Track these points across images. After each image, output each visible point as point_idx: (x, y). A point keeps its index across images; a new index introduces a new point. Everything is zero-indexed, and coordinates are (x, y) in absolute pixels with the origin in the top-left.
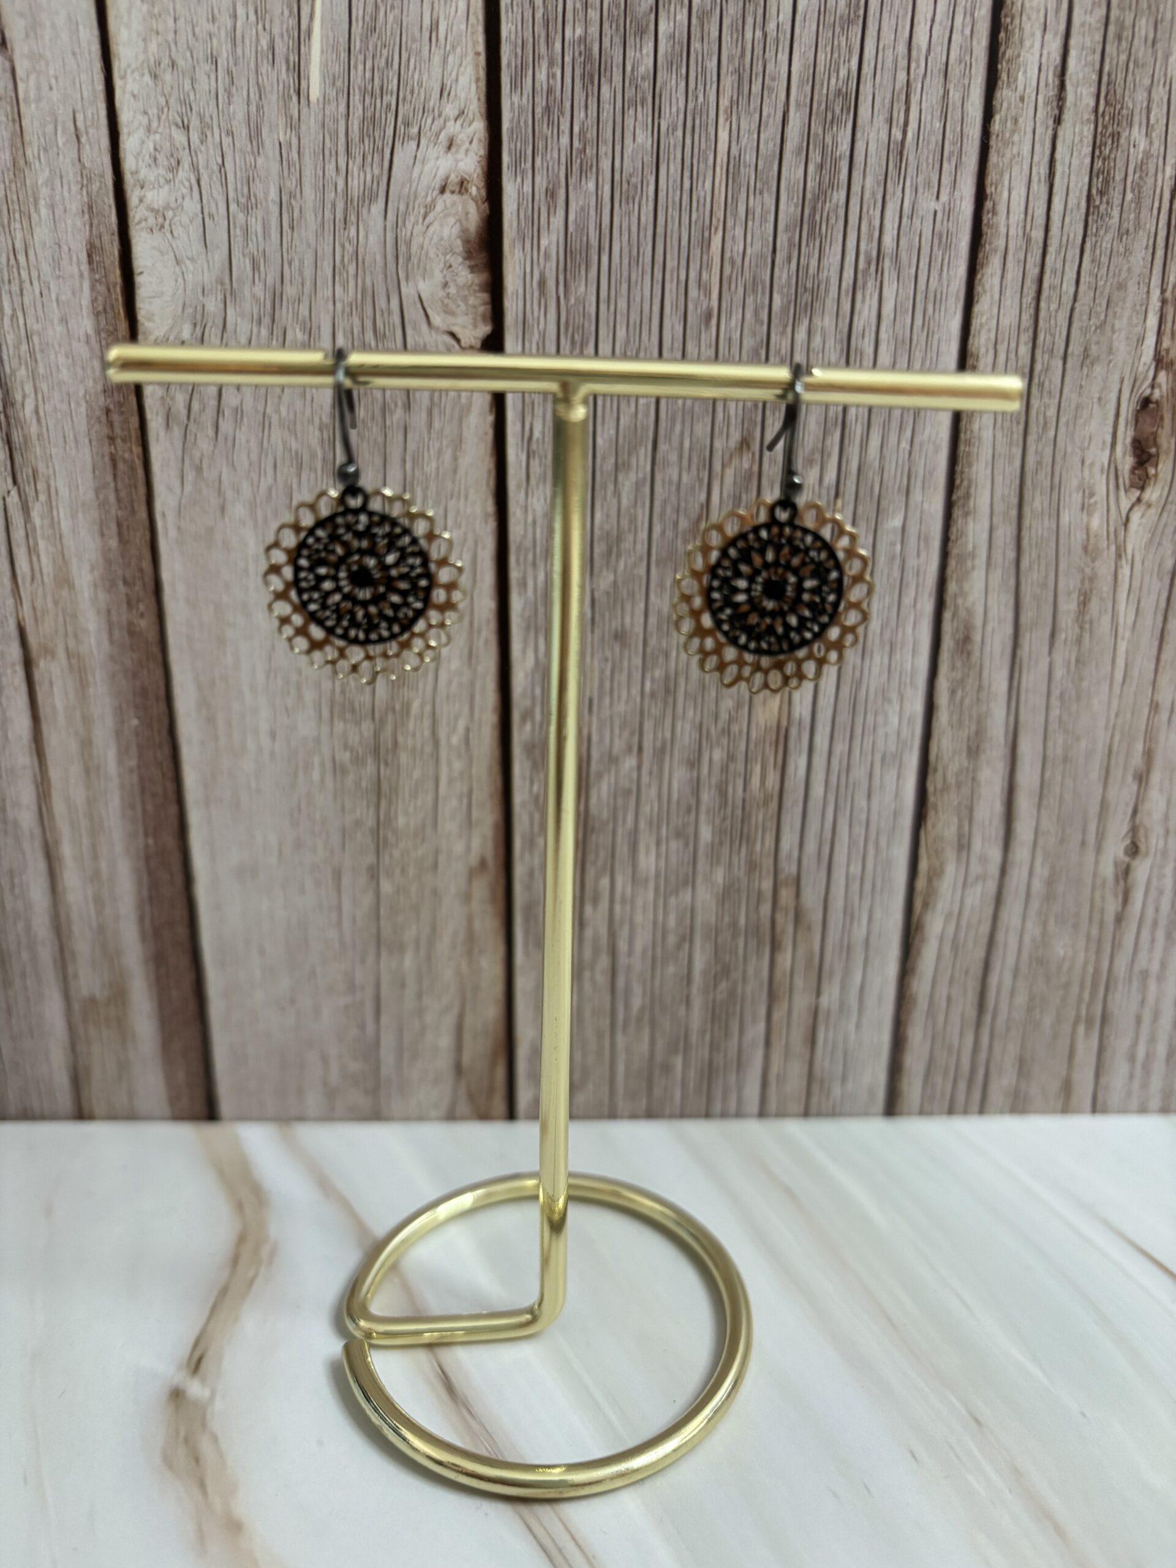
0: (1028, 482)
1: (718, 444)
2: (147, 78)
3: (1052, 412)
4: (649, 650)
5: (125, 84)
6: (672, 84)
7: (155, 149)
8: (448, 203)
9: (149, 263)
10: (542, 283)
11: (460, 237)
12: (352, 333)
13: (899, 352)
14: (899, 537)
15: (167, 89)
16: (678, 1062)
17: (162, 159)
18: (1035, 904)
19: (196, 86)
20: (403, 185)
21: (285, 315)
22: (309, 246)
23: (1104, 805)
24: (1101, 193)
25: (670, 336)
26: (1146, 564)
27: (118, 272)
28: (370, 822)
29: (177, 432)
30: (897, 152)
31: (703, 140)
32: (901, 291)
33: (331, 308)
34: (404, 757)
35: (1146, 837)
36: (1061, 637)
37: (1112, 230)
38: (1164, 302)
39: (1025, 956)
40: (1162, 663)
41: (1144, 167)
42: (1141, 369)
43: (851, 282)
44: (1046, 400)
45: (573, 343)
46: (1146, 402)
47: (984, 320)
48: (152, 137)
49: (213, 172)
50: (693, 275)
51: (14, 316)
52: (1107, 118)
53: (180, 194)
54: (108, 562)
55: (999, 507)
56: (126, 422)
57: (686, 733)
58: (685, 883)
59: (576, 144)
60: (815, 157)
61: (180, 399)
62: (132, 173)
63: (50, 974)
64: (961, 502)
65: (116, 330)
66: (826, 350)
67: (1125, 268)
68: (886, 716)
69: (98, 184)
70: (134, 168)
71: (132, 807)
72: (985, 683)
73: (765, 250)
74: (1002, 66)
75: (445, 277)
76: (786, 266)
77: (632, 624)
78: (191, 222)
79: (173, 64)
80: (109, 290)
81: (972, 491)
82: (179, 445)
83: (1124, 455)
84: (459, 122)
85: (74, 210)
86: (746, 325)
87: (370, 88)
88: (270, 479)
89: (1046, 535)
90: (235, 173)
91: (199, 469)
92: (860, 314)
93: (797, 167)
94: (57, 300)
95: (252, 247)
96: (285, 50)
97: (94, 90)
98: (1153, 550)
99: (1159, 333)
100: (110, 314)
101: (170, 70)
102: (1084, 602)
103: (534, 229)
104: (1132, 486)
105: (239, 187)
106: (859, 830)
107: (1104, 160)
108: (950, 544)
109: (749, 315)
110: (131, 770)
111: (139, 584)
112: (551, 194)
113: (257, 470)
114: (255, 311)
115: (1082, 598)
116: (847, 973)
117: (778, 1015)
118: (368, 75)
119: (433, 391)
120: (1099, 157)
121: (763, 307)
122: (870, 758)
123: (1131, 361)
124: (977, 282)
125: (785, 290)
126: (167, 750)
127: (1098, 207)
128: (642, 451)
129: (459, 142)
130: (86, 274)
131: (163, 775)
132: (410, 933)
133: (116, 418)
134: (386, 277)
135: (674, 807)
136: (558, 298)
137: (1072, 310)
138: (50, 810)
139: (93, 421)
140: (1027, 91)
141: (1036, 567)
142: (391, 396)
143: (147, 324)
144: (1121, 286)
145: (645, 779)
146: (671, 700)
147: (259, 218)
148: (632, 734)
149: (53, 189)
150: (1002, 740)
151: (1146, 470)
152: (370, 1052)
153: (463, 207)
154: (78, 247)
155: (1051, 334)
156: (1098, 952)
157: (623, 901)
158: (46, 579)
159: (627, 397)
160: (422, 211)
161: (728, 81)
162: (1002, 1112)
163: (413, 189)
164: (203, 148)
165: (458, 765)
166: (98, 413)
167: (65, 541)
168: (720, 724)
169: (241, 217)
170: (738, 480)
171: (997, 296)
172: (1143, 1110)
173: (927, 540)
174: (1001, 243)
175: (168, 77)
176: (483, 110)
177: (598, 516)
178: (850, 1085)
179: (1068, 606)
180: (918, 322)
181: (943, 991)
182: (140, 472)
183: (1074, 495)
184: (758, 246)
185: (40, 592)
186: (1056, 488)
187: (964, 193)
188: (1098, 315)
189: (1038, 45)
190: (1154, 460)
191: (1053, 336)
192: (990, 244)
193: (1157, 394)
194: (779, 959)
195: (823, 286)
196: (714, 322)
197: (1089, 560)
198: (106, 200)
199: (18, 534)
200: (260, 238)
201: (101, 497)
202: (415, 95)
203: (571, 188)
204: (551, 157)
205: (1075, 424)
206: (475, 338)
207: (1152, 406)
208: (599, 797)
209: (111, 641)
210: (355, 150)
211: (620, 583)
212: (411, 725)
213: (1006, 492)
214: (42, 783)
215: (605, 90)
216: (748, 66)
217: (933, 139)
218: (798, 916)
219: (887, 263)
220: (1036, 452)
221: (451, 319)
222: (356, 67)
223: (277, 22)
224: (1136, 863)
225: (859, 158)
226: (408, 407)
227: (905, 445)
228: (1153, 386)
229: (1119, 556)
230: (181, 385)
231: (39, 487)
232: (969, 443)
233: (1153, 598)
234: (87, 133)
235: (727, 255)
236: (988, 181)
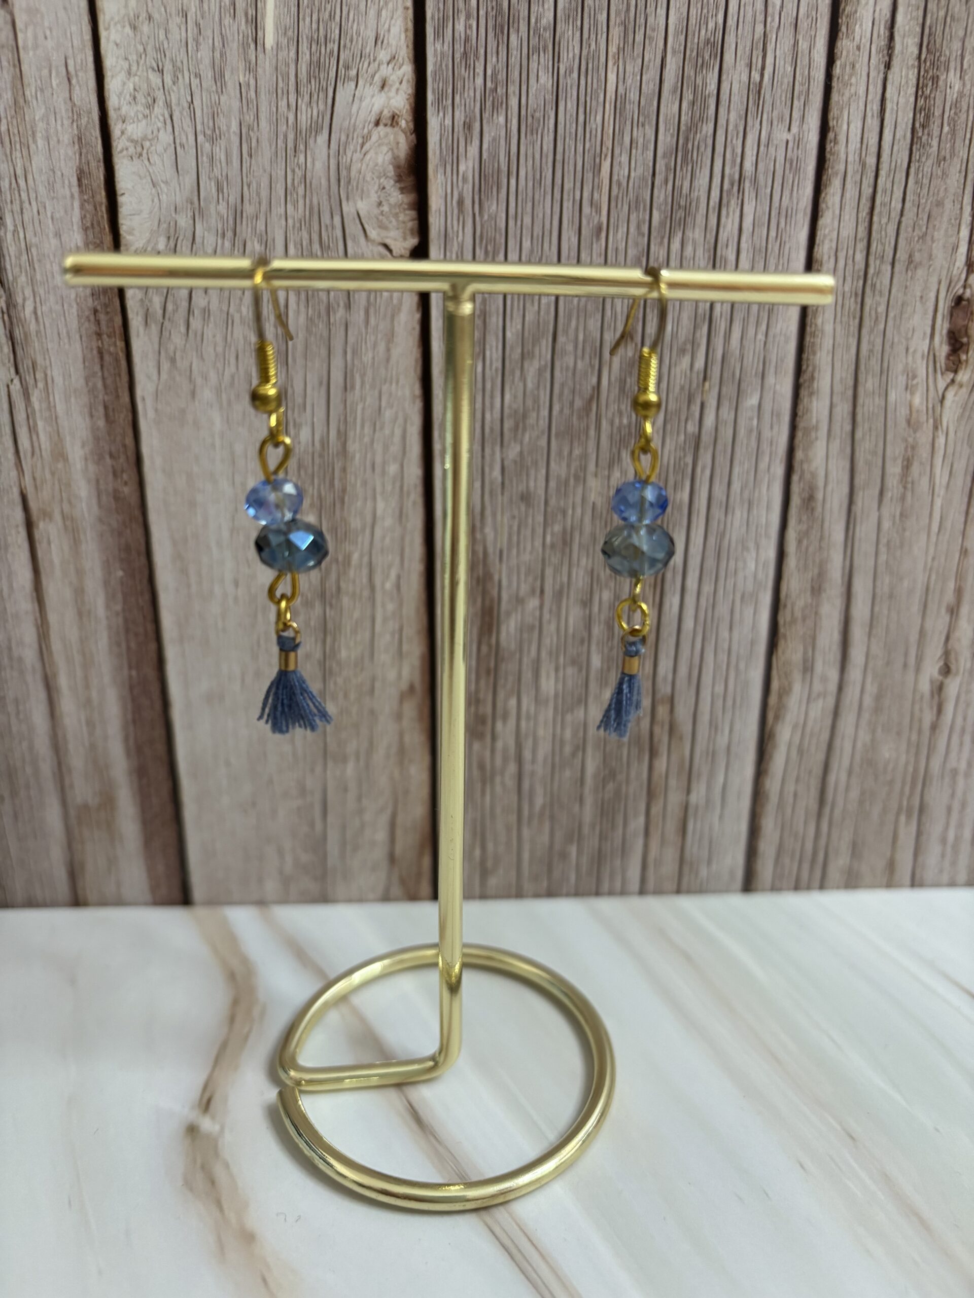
0: (862, 367)
1: (607, 334)
2: (128, 30)
3: (882, 309)
4: (549, 509)
5: (109, 34)
6: (569, 34)
7: (135, 89)
8: (382, 134)
9: (129, 186)
10: (461, 202)
11: (392, 164)
12: (302, 245)
13: (757, 259)
14: (756, 414)
15: (145, 39)
16: (573, 850)
17: (140, 97)
18: (866, 716)
19: (169, 36)
20: (344, 119)
21: (245, 230)
22: (265, 171)
23: (922, 633)
24: (923, 127)
25: (567, 247)
26: (958, 434)
27: (103, 193)
28: (318, 655)
29: (154, 329)
30: (755, 91)
31: (595, 81)
32: (758, 207)
33: (284, 223)
34: (345, 600)
35: (957, 660)
36: (888, 495)
37: (932, 157)
39: (858, 758)
40: (970, 516)
41: (958, 105)
42: (955, 272)
43: (717, 200)
44: (877, 298)
45: (486, 252)
46: (959, 300)
47: (827, 231)
48: (132, 79)
49: (183, 109)
50: (586, 195)
51: (15, 231)
52: (928, 64)
53: (155, 127)
54: (97, 439)
55: (838, 388)
56: (111, 320)
57: (580, 579)
58: (579, 701)
59: (489, 84)
60: (688, 96)
61: (157, 301)
62: (115, 110)
63: (49, 785)
64: (807, 384)
65: (102, 242)
66: (697, 259)
67: (942, 189)
68: (745, 562)
69: (86, 119)
70: (117, 106)
71: (119, 645)
72: (826, 533)
73: (646, 174)
74: (843, 20)
75: (379, 197)
76: (664, 187)
77: (535, 487)
78: (165, 151)
79: (150, 18)
80: (96, 209)
81: (816, 375)
82: (156, 340)
83: (941, 343)
84: (391, 66)
85: (66, 141)
86: (630, 236)
87: (316, 38)
88: (233, 368)
89: (876, 411)
90: (202, 109)
91: (173, 360)
92: (724, 227)
93: (673, 103)
94: (52, 218)
95: (217, 172)
96: (244, 5)
97: (82, 40)
98: (964, 423)
100: (97, 229)
101: (148, 22)
102: (907, 465)
103: (454, 156)
104: (948, 369)
105: (206, 121)
106: (723, 657)
107: (926, 98)
108: (798, 419)
109: (632, 229)
110: (117, 614)
111: (123, 456)
112: (468, 126)
113: (222, 360)
114: (220, 226)
115: (905, 463)
116: (712, 775)
117: (656, 810)
118: (314, 26)
119: (369, 291)
120: (921, 97)
121: (644, 223)
122: (731, 596)
123: (947, 266)
124: (821, 200)
125: (663, 208)
126: (147, 596)
127: (921, 138)
128: (544, 342)
129: (390, 82)
130: (76, 195)
131: (144, 617)
132: (351, 747)
133: (102, 317)
134: (330, 197)
135: (570, 641)
136: (474, 215)
137: (900, 223)
138: (48, 647)
139: (83, 321)
140: (863, 41)
141: (868, 437)
142: (335, 297)
143: (129, 237)
144: (940, 204)
145: (546, 616)
146: (568, 550)
147: (223, 147)
148: (535, 579)
149: (48, 124)
150: (839, 581)
151: (959, 356)
152: (319, 846)
153: (395, 138)
154: (69, 171)
155: (882, 243)
156: (917, 754)
157: (528, 718)
158: (44, 453)
159: (532, 295)
160: (360, 141)
161: (616, 32)
162: (838, 888)
163: (353, 121)
164: (175, 88)
165: (390, 607)
166: (87, 313)
167: (59, 421)
169: (207, 146)
170: (624, 366)
171: (837, 212)
172: (952, 884)
173: (778, 415)
174: (842, 167)
175: (145, 28)
176: (411, 55)
177: (507, 397)
178: (714, 867)
179: (894, 470)
180: (773, 233)
181: (790, 787)
182: (124, 363)
183: (900, 378)
184: (640, 171)
185: (39, 464)
186: (884, 372)
187: (811, 126)
188: (920, 227)
189: (871, 2)
190: (965, 348)
191: (883, 245)
192: (832, 168)
193: (968, 293)
194: (657, 764)
195: (694, 204)
196: (603, 235)
197: (911, 431)
198: (93, 131)
199: (20, 416)
200: (224, 164)
201: (90, 384)
202: (354, 43)
203: (484, 122)
204: (468, 94)
205: (901, 318)
206: (405, 249)
207: (964, 303)
208: (508, 633)
209: (100, 506)
210: (303, 89)
211: (526, 453)
212: (352, 573)
213: (844, 375)
214: (42, 625)
215: (513, 38)
216: (632, 18)
217: (786, 81)
218: (672, 729)
219: (747, 184)
220: (869, 342)
221: (384, 233)
222: (304, 20)
224: (948, 681)
225: (724, 96)
226: (348, 306)
227: (761, 337)
228: (965, 287)
229: (936, 428)
230: (157, 288)
231: (37, 376)
232: (813, 335)
233: (964, 461)
234: (77, 76)
235: (615, 178)
236: (831, 116)
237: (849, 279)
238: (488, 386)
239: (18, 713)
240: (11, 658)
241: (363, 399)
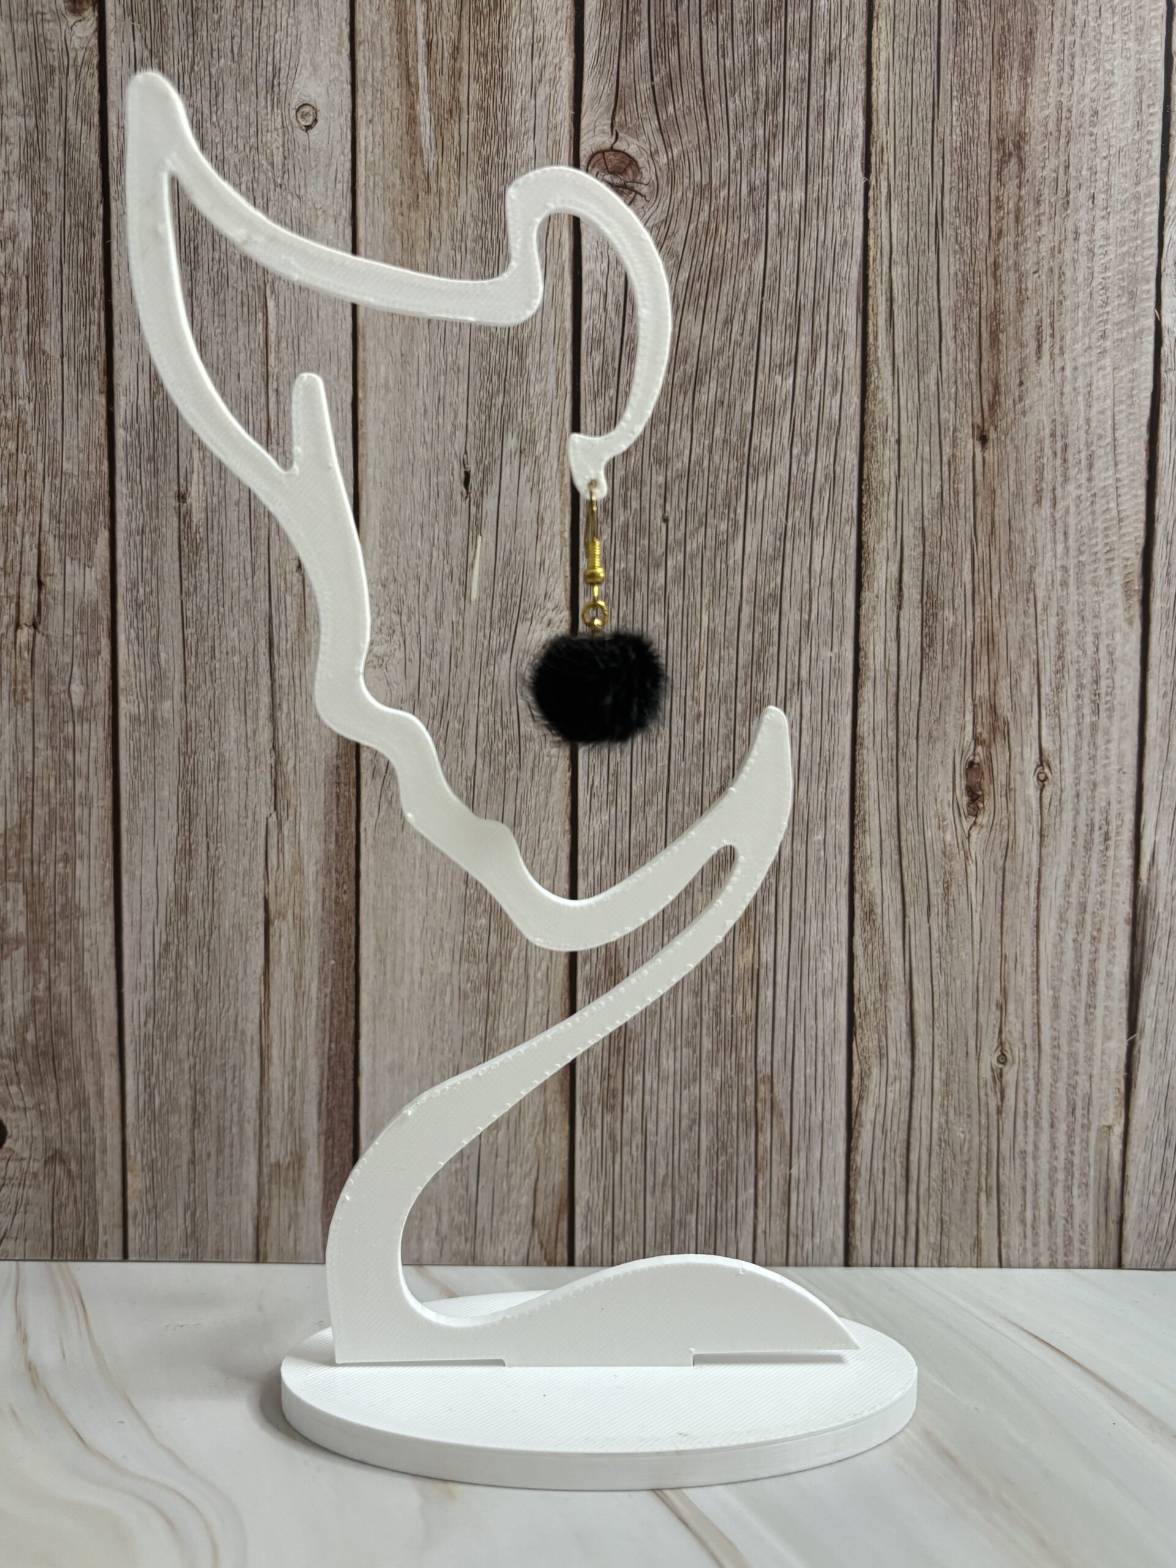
0: (902, 812)
1: (705, 789)
2: (380, 587)
3: (913, 770)
6: (675, 591)
7: (382, 624)
14: (822, 847)
15: (390, 592)
17: (384, 629)
18: (938, 1098)
19: (407, 591)
20: (522, 644)
21: (449, 715)
22: (465, 676)
23: (977, 1025)
24: (929, 647)
26: (985, 863)
28: (481, 1033)
29: (379, 781)
30: (806, 626)
31: (694, 619)
33: (476, 710)
34: (505, 986)
35: (1011, 1050)
36: (934, 910)
37: (938, 667)
38: (975, 706)
39: (935, 1139)
40: (1005, 929)
41: (954, 631)
42: (965, 745)
43: (784, 696)
44: (908, 762)
46: (971, 764)
47: (865, 715)
48: (380, 618)
49: (413, 636)
50: (690, 692)
51: (289, 713)
52: (929, 604)
53: (394, 648)
54: (327, 858)
55: (885, 829)
56: (348, 774)
58: (694, 1080)
60: (759, 629)
63: (251, 1146)
64: (860, 825)
67: (948, 688)
68: (823, 962)
71: (324, 1021)
72: (887, 940)
73: (731, 676)
76: (745, 687)
78: (399, 663)
79: (395, 580)
81: (867, 818)
82: (379, 788)
83: (962, 795)
84: (555, 612)
86: (721, 720)
87: (505, 594)
89: (917, 842)
90: (426, 637)
91: (390, 802)
93: (748, 632)
95: (432, 676)
96: (459, 574)
98: (988, 854)
99: (974, 724)
102: (947, 888)
104: (970, 814)
105: (428, 644)
106: (811, 1043)
107: (928, 628)
108: (855, 851)
109: (722, 716)
110: (326, 996)
111: (345, 872)
115: (945, 885)
116: (809, 1148)
117: (763, 1181)
118: (504, 587)
121: (732, 710)
122: (814, 992)
123: (959, 741)
124: (859, 694)
125: (744, 701)
126: (352, 982)
127: (928, 654)
128: (660, 794)
129: (554, 621)
131: (348, 1000)
133: (342, 772)
134: (509, 693)
135: (685, 1024)
137: (919, 711)
138: (267, 1022)
139: (328, 773)
140: (880, 593)
141: (914, 865)
144: (948, 698)
147: (438, 661)
150: (902, 980)
151: (977, 805)
152: (471, 1207)
155: (907, 725)
156: (988, 1137)
157: (652, 1093)
158: (287, 868)
161: (707, 591)
164: (408, 625)
165: (540, 993)
166: (331, 768)
167: (302, 845)
168: (714, 966)
169: (428, 661)
171: (872, 703)
173: (840, 848)
174: (872, 674)
175: (392, 587)
176: (569, 605)
177: (633, 831)
178: (817, 1240)
179: (936, 891)
180: (825, 718)
181: (878, 1164)
182: (354, 804)
183: (933, 820)
184: (726, 677)
185: (282, 877)
186: (920, 816)
187: (847, 650)
188: (935, 715)
189: (884, 568)
190: (979, 799)
191: (909, 725)
192: (865, 675)
193: (977, 759)
194: (761, 1139)
195: (766, 699)
196: (703, 719)
197: (947, 860)
199: (273, 841)
200: (438, 672)
201: (328, 818)
202: (531, 597)
205: (928, 777)
207: (975, 766)
209: (323, 909)
210: (495, 626)
212: (511, 965)
213: (889, 817)
214: (265, 1004)
215: (637, 594)
217: (827, 618)
218: (773, 1106)
219: (804, 685)
220: (905, 794)
222: (498, 583)
223: (455, 560)
224: (1006, 1069)
225: (784, 629)
226: (519, 767)
227: (823, 790)
228: (974, 755)
229: (966, 858)
231: (289, 812)
232: (862, 788)
233: (993, 884)
235: (709, 682)
236: (861, 640)
237: (885, 749)
238: (619, 824)
239: (234, 1077)
240: (235, 1032)
241: (527, 832)
